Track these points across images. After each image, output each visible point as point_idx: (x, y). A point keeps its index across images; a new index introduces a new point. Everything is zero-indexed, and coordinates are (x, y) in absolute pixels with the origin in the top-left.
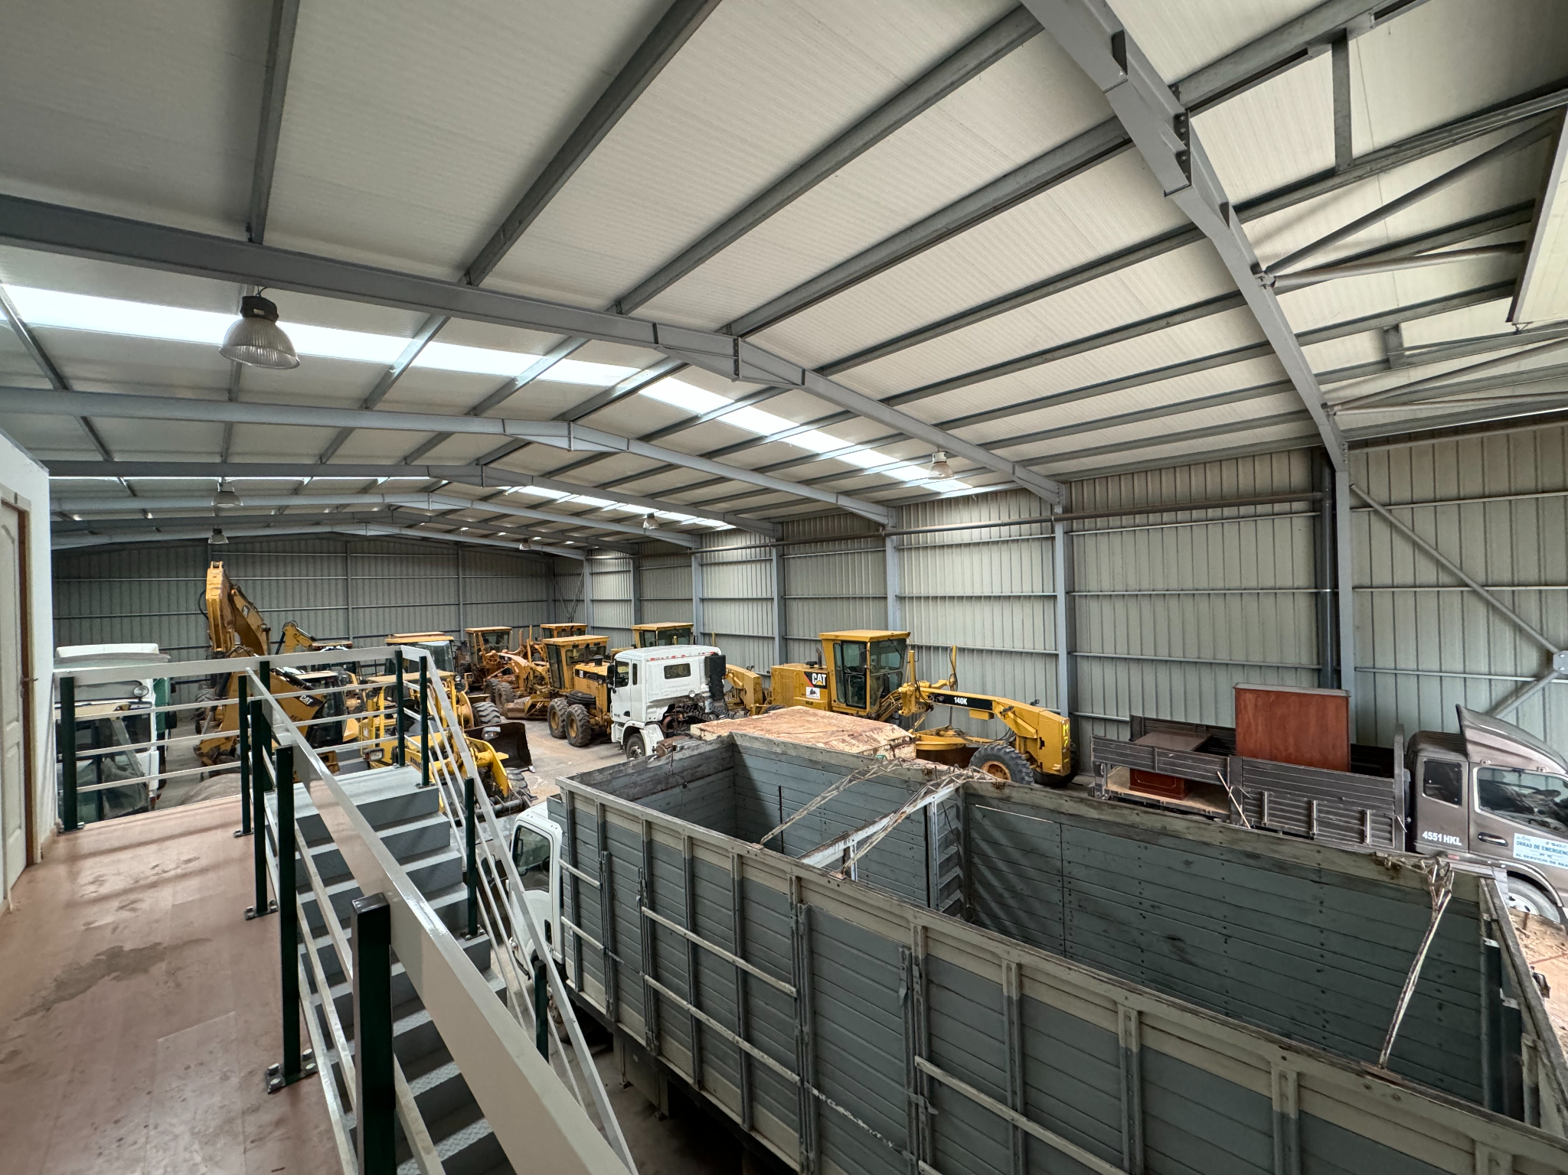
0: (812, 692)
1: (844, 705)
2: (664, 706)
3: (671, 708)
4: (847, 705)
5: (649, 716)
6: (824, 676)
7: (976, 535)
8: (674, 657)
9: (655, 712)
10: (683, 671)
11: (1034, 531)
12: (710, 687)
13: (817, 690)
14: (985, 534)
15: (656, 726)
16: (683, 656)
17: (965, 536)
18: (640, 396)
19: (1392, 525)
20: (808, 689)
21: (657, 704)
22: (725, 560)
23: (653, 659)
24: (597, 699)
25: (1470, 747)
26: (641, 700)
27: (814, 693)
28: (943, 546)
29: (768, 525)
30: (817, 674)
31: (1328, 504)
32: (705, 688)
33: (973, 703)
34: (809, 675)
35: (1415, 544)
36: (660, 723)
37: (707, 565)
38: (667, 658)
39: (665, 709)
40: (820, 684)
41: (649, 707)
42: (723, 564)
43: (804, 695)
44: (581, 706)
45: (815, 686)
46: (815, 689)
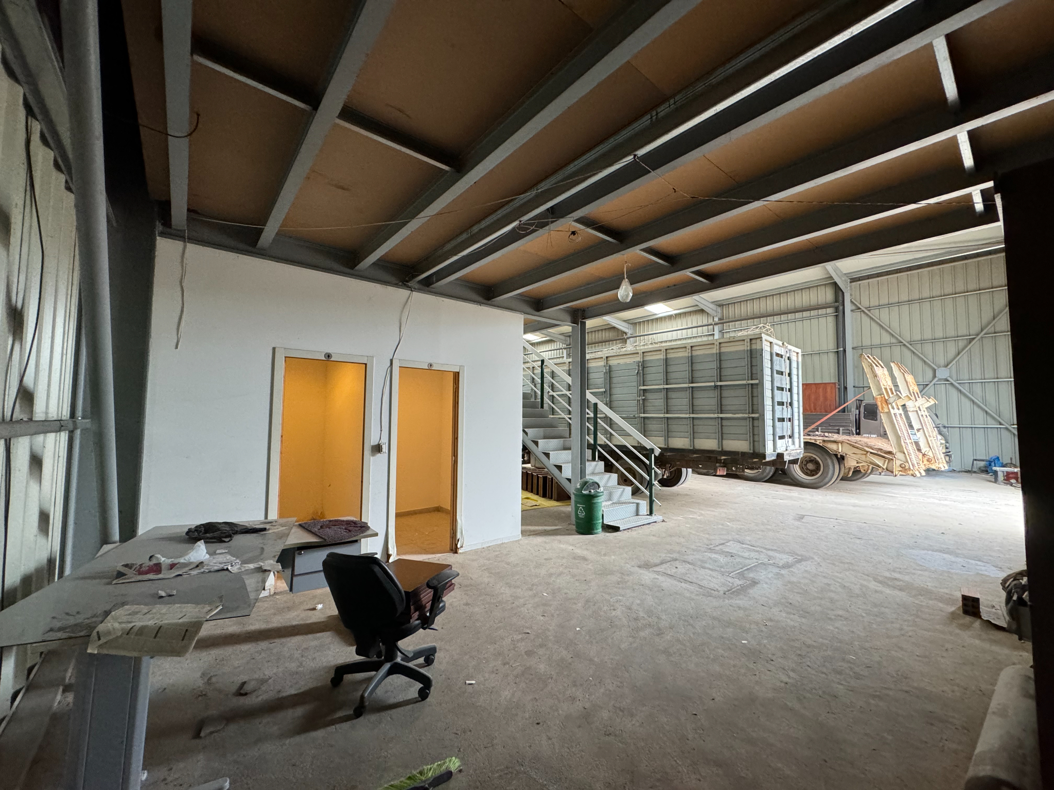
19: (871, 318)
31: (841, 308)
35: (880, 325)
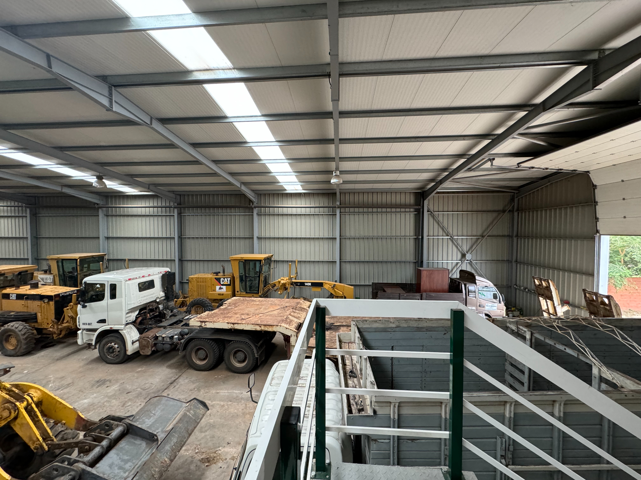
0: (220, 288)
1: (244, 293)
2: (137, 311)
3: (140, 310)
4: (246, 293)
5: (127, 319)
6: (229, 279)
7: (299, 211)
8: (143, 276)
9: (130, 316)
10: (148, 285)
11: (325, 211)
12: (165, 293)
13: (224, 287)
14: (303, 211)
15: (131, 325)
16: (149, 275)
17: (294, 211)
18: (203, 87)
19: (434, 218)
20: (218, 287)
21: (132, 310)
22: (130, 214)
23: (130, 279)
24: (39, 315)
25: (477, 281)
26: (121, 310)
27: (222, 288)
28: (283, 215)
29: (172, 195)
30: (224, 278)
31: (421, 210)
32: (162, 294)
33: (314, 285)
34: (218, 280)
36: (134, 323)
37: (112, 216)
38: (139, 277)
39: (137, 312)
40: (225, 283)
41: (127, 313)
42: (128, 216)
43: (215, 290)
44: (21, 322)
45: (223, 285)
46: (222, 287)
